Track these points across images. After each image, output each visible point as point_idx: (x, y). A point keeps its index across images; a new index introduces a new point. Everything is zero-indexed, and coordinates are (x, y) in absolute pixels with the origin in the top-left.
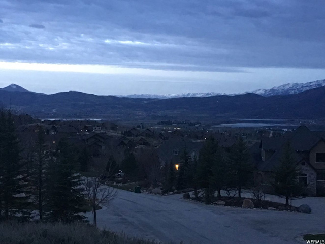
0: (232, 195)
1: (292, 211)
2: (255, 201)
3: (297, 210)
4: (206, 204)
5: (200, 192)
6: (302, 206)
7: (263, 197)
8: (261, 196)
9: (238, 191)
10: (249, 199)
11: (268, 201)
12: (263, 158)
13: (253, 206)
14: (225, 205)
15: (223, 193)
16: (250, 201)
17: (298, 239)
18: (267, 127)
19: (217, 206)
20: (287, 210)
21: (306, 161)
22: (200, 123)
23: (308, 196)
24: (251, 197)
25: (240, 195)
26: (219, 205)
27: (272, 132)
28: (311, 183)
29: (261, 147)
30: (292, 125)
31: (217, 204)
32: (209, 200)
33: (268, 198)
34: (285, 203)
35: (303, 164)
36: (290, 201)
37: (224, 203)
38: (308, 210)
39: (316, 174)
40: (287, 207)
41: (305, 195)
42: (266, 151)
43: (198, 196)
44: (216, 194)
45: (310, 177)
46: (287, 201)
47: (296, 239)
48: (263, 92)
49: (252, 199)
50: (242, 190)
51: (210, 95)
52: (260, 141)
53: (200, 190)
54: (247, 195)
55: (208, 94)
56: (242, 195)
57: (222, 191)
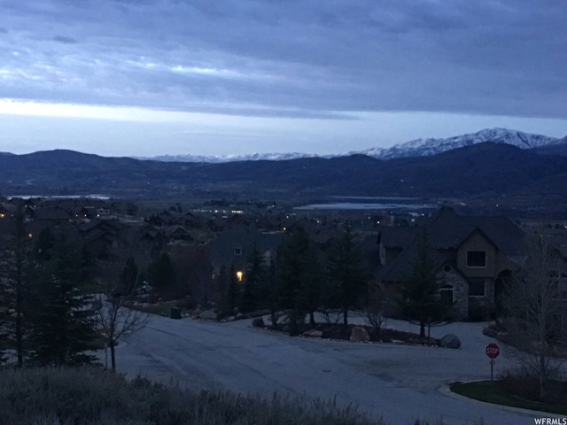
0: (333, 321)
1: (429, 345)
2: (371, 331)
3: (439, 343)
4: (292, 335)
5: (281, 315)
6: (446, 336)
7: (383, 323)
8: (380, 322)
9: (342, 315)
10: (361, 326)
11: (391, 330)
12: (383, 260)
13: (368, 337)
14: (323, 337)
15: (319, 318)
16: (364, 330)
17: (441, 390)
18: (384, 210)
19: (310, 339)
20: (423, 344)
21: (452, 264)
22: (274, 204)
23: (455, 321)
24: (363, 324)
25: (346, 321)
26: (312, 336)
27: (392, 217)
28: (460, 300)
29: (379, 242)
30: (425, 206)
31: (309, 335)
32: (295, 330)
33: (391, 325)
34: (418, 332)
35: (447, 269)
36: (426, 328)
37: (320, 333)
38: (455, 344)
39: (467, 286)
40: (422, 340)
41: (450, 320)
42: (388, 249)
43: (278, 322)
44: (307, 319)
45: (458, 290)
46: (422, 330)
47: (439, 390)
48: (378, 153)
49: (365, 327)
50: (350, 312)
51: (292, 158)
52: (377, 233)
53: (280, 313)
54: (358, 320)
55: (289, 155)
56: (350, 321)
57: (315, 314)
